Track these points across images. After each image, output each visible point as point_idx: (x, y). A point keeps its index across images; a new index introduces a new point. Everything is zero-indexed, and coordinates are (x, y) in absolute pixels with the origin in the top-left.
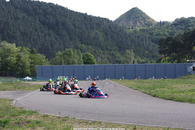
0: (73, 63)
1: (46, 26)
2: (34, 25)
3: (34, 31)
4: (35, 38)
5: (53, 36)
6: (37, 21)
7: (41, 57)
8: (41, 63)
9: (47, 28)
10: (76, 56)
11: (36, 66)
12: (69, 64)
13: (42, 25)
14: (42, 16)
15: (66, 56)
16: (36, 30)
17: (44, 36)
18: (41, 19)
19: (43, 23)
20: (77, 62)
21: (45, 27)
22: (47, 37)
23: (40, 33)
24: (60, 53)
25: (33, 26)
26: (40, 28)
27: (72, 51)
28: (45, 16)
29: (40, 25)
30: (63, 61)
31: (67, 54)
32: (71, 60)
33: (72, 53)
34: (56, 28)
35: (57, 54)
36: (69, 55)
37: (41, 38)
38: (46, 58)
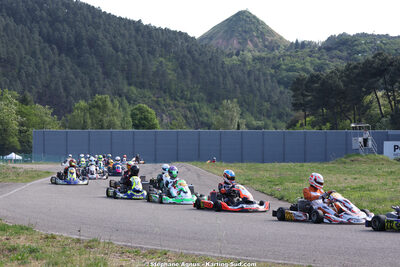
0: (111, 125)
1: (54, 46)
2: (29, 43)
3: (28, 57)
4: (31, 70)
5: (68, 68)
6: (36, 36)
7: (42, 111)
8: (42, 124)
9: (56, 50)
10: (116, 110)
11: (32, 131)
12: (102, 128)
13: (47, 45)
14: (47, 24)
15: (96, 110)
16: (33, 54)
17: (51, 68)
18: (45, 30)
19: (48, 40)
20: (118, 123)
21: (52, 49)
22: (56, 70)
23: (41, 61)
24: (82, 103)
25: (27, 45)
26: (42, 50)
27: (108, 99)
28: (52, 24)
29: (42, 45)
30: (89, 121)
31: (98, 107)
32: (106, 119)
33: (109, 104)
34: (76, 51)
35: (77, 105)
36: (103, 108)
37: (43, 72)
38: (52, 115)
